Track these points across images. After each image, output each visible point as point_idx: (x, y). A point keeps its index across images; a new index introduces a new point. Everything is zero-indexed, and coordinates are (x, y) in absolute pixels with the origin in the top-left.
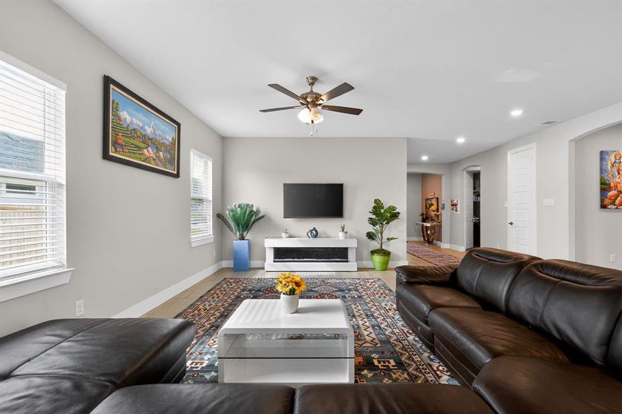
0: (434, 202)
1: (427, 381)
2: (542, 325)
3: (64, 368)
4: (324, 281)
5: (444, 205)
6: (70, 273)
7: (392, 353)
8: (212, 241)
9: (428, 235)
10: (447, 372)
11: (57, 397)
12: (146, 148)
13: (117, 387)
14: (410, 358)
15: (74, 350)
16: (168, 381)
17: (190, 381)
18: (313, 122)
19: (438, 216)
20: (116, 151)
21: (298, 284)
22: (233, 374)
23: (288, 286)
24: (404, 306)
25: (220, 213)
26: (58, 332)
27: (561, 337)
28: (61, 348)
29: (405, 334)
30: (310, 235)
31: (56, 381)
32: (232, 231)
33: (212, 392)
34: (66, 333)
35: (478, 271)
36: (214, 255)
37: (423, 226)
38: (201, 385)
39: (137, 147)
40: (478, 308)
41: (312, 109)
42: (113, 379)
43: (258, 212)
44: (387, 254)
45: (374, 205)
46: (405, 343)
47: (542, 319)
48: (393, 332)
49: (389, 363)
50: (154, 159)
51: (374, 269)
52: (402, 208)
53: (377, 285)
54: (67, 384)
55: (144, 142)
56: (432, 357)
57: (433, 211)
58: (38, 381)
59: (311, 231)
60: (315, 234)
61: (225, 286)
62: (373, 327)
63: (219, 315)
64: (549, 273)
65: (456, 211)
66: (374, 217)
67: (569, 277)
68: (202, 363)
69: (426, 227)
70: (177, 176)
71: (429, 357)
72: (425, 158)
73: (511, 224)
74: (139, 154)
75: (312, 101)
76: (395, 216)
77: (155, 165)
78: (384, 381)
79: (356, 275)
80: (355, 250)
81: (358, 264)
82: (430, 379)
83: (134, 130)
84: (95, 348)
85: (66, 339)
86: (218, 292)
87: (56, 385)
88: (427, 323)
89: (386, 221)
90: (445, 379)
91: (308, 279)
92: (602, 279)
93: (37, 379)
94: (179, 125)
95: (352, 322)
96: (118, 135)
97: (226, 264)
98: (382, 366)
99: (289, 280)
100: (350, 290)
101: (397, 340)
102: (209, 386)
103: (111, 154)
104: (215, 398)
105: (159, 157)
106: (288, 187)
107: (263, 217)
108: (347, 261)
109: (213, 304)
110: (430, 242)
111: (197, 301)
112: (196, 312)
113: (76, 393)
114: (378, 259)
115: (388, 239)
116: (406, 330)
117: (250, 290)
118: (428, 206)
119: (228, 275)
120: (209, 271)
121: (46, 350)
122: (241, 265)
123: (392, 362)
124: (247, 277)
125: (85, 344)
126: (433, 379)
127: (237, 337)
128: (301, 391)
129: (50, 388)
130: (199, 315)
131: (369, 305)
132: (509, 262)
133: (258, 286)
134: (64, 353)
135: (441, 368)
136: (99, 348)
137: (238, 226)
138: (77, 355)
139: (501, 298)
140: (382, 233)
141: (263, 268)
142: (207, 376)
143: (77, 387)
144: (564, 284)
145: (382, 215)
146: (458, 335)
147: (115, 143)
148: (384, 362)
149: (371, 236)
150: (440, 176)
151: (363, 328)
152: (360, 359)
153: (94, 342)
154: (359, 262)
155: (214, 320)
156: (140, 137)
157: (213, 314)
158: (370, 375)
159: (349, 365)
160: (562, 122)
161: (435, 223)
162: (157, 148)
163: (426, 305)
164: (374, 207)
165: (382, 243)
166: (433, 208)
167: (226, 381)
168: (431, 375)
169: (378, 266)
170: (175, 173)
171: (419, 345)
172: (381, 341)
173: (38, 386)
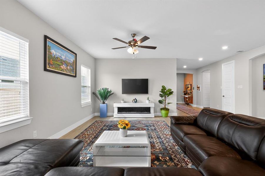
0: (189, 86)
1: (182, 166)
2: (232, 143)
3: (31, 160)
4: (139, 122)
5: (194, 88)
6: (31, 120)
7: (168, 154)
8: (91, 104)
9: (187, 101)
10: (191, 162)
11: (29, 171)
12: (62, 65)
13: (52, 168)
14: (175, 156)
15: (34, 153)
16: (72, 166)
17: (81, 165)
18: (134, 53)
19: (191, 92)
20: (49, 67)
21: (127, 125)
22: (99, 163)
23: (122, 126)
24: (174, 134)
25: (94, 92)
26: (27, 145)
27: (239, 148)
28: (29, 151)
29: (174, 146)
30: (133, 101)
31: (28, 165)
32: (99, 100)
33: (90, 170)
34: (30, 145)
35: (206, 119)
36: (92, 110)
37: (184, 97)
38: (86, 167)
39: (58, 65)
40: (205, 135)
41: (134, 48)
42: (50, 164)
43: (111, 91)
44: (168, 110)
45: (162, 88)
46: (174, 150)
47: (231, 140)
48: (168, 145)
49: (166, 158)
50: (66, 70)
51: (162, 116)
52: (174, 89)
53: (163, 124)
54: (32, 166)
55: (61, 63)
56: (185, 156)
57: (189, 90)
58: (20, 165)
59: (134, 100)
60: (136, 101)
61: (96, 124)
62: (160, 143)
63: (94, 137)
64: (235, 120)
65: (199, 90)
66: (162, 93)
67: (243, 122)
68: (86, 158)
69: (186, 97)
70: (75, 76)
71: (184, 156)
72: (185, 67)
73: (224, 96)
74: (59, 68)
75: (133, 44)
76: (171, 93)
77: (66, 72)
78: (164, 166)
79: (154, 119)
80: (153, 108)
81: (155, 115)
82: (183, 165)
83: (57, 58)
84: (43, 152)
85: (30, 148)
86: (93, 127)
87: (28, 167)
88: (182, 141)
89: (167, 95)
90: (190, 166)
91: (133, 121)
92: (257, 123)
93: (20, 164)
94: (76, 54)
95: (151, 140)
96: (50, 60)
97: (97, 114)
98: (163, 160)
99: (123, 123)
100: (151, 126)
101: (170, 148)
102: (89, 168)
103: (47, 68)
104: (92, 173)
105: (68, 69)
106: (124, 81)
107: (113, 93)
108: (150, 113)
109: (91, 132)
110: (188, 104)
111: (84, 131)
112: (84, 135)
113: (36, 170)
114: (163, 112)
115: (168, 103)
116: (174, 144)
117: (107, 126)
118: (187, 88)
119: (98, 119)
120: (90, 117)
121: (23, 152)
122: (103, 115)
123: (168, 158)
124: (106, 120)
125: (38, 150)
126: (185, 165)
127: (101, 147)
128: (127, 170)
129: (26, 168)
130: (85, 137)
131: (159, 133)
132: (219, 115)
133: (111, 124)
134: (30, 154)
135: (188, 161)
136: (44, 152)
137: (102, 98)
138: (35, 155)
139: (215, 130)
140: (165, 100)
141: (113, 116)
142: (89, 164)
143: (36, 167)
144: (241, 125)
145: (165, 93)
146: (195, 147)
147: (49, 64)
148: (164, 158)
149: (160, 102)
150: (192, 75)
151: (155, 143)
152: (154, 157)
153: (42, 149)
154: (156, 113)
155: (92, 139)
156: (59, 61)
157: (91, 137)
158: (158, 164)
159: (149, 159)
160: (246, 51)
161: (190, 96)
162: (67, 65)
163: (182, 133)
164: (162, 89)
165: (165, 105)
166: (189, 89)
167: (97, 165)
168: (184, 163)
169: (164, 115)
170: (75, 75)
171: (180, 151)
172: (163, 149)
173: (21, 167)
